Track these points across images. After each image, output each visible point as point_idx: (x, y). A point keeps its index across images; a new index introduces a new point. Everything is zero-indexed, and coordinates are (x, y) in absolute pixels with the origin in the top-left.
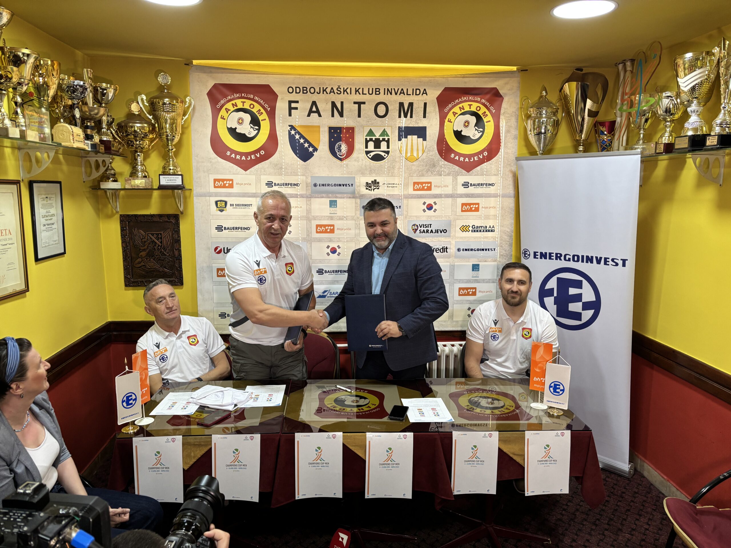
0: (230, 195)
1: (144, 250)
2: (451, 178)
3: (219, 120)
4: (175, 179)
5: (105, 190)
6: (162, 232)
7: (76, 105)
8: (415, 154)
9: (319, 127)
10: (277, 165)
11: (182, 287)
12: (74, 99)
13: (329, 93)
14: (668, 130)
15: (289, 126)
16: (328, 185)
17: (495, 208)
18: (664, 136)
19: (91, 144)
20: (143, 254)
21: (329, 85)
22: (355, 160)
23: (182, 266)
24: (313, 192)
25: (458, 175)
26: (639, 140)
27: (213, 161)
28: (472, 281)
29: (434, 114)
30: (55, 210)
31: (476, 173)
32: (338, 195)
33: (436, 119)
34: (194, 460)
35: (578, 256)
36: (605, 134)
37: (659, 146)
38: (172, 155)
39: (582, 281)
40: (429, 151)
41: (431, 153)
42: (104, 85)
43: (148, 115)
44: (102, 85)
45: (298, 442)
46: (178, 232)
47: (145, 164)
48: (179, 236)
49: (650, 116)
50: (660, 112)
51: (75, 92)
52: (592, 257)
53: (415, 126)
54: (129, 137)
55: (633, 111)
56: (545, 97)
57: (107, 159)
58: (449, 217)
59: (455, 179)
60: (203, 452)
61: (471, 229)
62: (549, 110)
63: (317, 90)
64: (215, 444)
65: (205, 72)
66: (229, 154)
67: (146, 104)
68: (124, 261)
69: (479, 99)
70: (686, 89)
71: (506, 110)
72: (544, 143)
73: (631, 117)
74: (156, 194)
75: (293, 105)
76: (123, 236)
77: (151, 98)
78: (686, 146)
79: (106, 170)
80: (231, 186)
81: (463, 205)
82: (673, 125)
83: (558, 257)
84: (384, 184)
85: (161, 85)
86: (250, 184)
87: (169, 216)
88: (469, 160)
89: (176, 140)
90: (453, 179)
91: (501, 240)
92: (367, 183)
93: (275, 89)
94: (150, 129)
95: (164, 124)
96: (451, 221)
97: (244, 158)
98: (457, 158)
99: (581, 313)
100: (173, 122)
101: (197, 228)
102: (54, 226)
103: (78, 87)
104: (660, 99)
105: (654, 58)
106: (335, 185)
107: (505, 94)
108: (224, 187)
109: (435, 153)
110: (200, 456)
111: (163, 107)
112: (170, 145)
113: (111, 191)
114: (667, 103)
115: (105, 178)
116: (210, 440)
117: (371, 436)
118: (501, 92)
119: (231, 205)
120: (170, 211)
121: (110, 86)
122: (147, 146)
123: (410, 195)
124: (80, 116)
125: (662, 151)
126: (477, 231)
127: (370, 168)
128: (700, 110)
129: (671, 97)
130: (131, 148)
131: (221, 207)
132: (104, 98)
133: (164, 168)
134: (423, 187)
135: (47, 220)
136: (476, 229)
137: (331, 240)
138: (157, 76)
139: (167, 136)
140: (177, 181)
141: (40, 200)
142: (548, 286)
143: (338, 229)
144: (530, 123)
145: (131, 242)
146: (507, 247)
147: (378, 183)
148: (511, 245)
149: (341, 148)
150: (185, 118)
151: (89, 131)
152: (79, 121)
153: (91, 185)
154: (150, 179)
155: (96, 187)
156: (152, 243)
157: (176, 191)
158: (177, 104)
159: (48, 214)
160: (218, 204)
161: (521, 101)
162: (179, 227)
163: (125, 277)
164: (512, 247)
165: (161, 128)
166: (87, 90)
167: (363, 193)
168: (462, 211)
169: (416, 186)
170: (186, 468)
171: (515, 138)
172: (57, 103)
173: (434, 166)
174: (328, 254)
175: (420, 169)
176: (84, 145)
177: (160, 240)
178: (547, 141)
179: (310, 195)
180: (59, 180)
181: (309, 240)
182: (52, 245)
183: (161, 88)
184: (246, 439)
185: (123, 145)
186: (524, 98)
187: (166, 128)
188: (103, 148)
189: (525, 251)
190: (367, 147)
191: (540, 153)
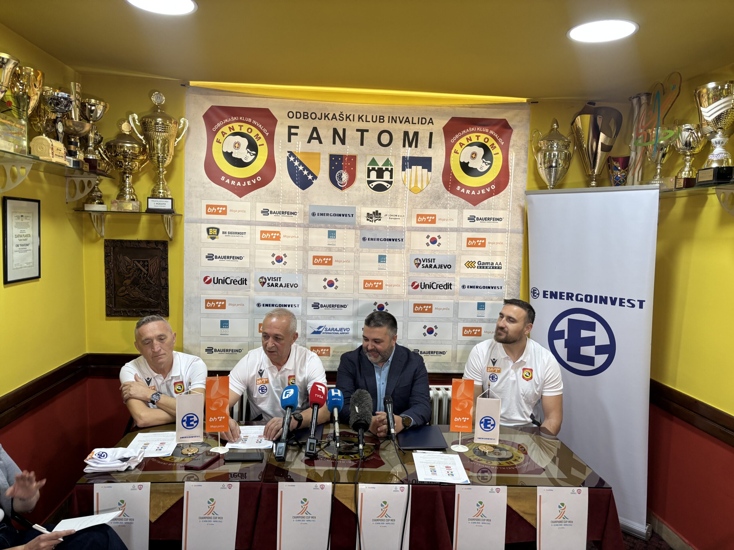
0: (223, 222)
1: (129, 278)
2: (456, 211)
3: (215, 143)
4: (164, 203)
5: (90, 213)
6: (149, 260)
7: (59, 119)
8: (419, 185)
9: (319, 154)
10: (273, 192)
11: (167, 318)
12: (57, 112)
13: (330, 119)
14: (688, 164)
15: (288, 152)
16: (327, 215)
17: (502, 243)
18: (684, 171)
19: (74, 161)
20: (128, 282)
21: (331, 111)
22: (356, 190)
23: (168, 296)
24: (311, 221)
25: (464, 208)
26: (656, 175)
27: (207, 186)
28: (477, 320)
29: (440, 144)
30: (31, 231)
31: (483, 207)
32: (337, 226)
33: (442, 149)
34: (163, 511)
35: (591, 297)
36: (619, 170)
37: (679, 181)
38: (162, 178)
39: (595, 323)
40: (434, 183)
41: (436, 185)
42: (93, 101)
43: (139, 135)
44: (91, 101)
45: (282, 492)
46: (165, 259)
47: (133, 186)
48: (167, 264)
49: (667, 151)
50: (680, 145)
51: (59, 105)
52: (606, 297)
53: (420, 156)
54: (118, 157)
55: (650, 145)
56: (556, 129)
57: (94, 180)
58: (454, 252)
59: (461, 213)
60: (174, 502)
61: (476, 265)
62: (560, 143)
63: (319, 116)
64: (188, 492)
65: (201, 94)
66: (223, 180)
67: (137, 123)
68: (106, 288)
69: (487, 130)
70: (710, 119)
71: (515, 143)
72: (555, 177)
73: (648, 151)
74: (144, 218)
75: (293, 131)
76: (107, 262)
77: (143, 118)
78: (711, 178)
79: (92, 191)
80: (224, 213)
81: (468, 239)
82: (693, 159)
83: (570, 296)
84: (386, 215)
85: (155, 105)
86: (245, 212)
87: (157, 242)
88: (476, 193)
89: (168, 162)
90: (458, 213)
91: (509, 277)
92: (368, 214)
93: (275, 113)
94: (140, 150)
95: (155, 144)
96: (456, 255)
97: (239, 184)
98: (463, 190)
99: (594, 357)
100: (165, 142)
101: (186, 255)
102: (28, 248)
103: (62, 99)
104: (680, 132)
105: (673, 89)
106: (335, 215)
107: (515, 126)
108: (217, 213)
109: (441, 185)
110: (170, 507)
111: (155, 127)
112: (161, 167)
113: (96, 214)
114: (686, 136)
115: (90, 200)
116: (182, 488)
117: (364, 487)
118: (511, 124)
119: (223, 233)
120: (159, 237)
121: (100, 103)
122: (136, 168)
123: (413, 227)
124: (63, 131)
125: (682, 186)
126: (483, 268)
127: (372, 198)
128: (726, 141)
129: (691, 130)
130: (120, 169)
131: (213, 234)
132: (92, 114)
133: (154, 191)
134: (427, 220)
135: (21, 240)
136: (482, 266)
137: (328, 272)
138: (150, 95)
139: (158, 157)
140: (167, 205)
141: (14, 218)
142: (558, 328)
143: (336, 261)
144: (541, 158)
145: (115, 269)
146: (514, 285)
147: (380, 214)
148: (518, 283)
149: (342, 177)
150: (178, 140)
151: (72, 148)
152: (61, 136)
153: (75, 206)
154: (139, 202)
155: (79, 210)
156: (138, 271)
157: (165, 216)
158: (170, 124)
159: (22, 234)
160: (210, 231)
161: (531, 134)
162: (167, 254)
163: (107, 307)
164: (520, 285)
165: (152, 148)
166: (72, 104)
167: (364, 224)
168: (468, 246)
169: (419, 218)
170: (153, 521)
171: (525, 171)
172: (40, 116)
173: (439, 198)
174: (325, 287)
175: (424, 201)
176: (65, 160)
177: (146, 268)
178: (558, 175)
179: (308, 224)
180: (38, 199)
181: (304, 272)
182: (25, 267)
183: (155, 108)
184: (223, 487)
185: (112, 166)
186: (534, 130)
187: (157, 148)
188: (88, 167)
189: (534, 290)
190: (369, 176)
191: (550, 187)
